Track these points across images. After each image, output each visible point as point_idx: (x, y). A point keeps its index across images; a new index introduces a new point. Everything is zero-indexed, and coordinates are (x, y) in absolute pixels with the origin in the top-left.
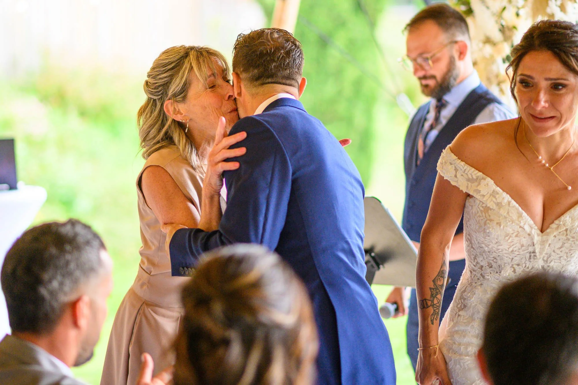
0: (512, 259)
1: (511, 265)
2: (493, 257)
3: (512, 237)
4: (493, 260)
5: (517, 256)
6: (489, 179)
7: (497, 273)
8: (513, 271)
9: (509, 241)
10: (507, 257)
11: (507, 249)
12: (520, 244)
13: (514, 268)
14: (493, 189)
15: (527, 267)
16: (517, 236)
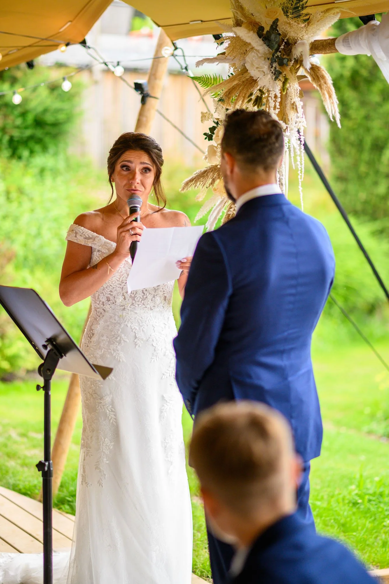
0: (123, 288)
1: (122, 294)
2: (110, 291)
3: (121, 268)
4: (110, 294)
5: (125, 285)
6: (101, 236)
7: (113, 303)
8: (124, 299)
9: (120, 271)
10: (119, 287)
11: (118, 280)
12: (127, 274)
13: (124, 296)
14: (104, 241)
15: (133, 293)
16: (124, 267)
